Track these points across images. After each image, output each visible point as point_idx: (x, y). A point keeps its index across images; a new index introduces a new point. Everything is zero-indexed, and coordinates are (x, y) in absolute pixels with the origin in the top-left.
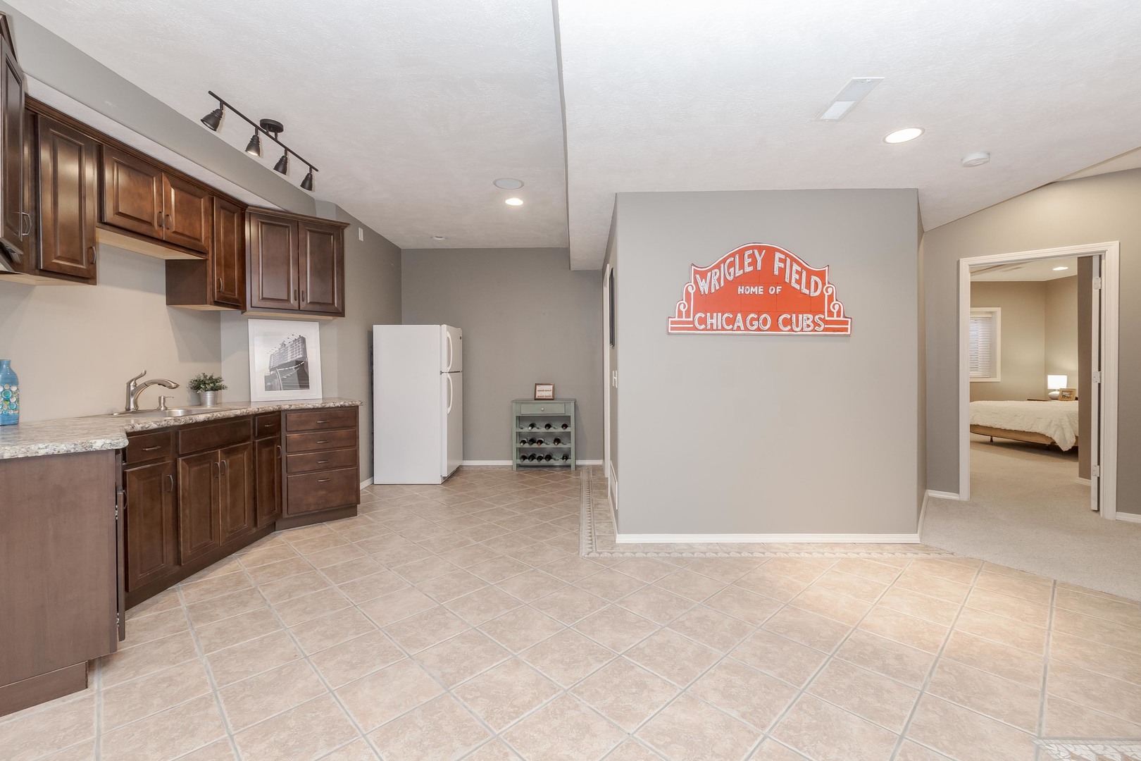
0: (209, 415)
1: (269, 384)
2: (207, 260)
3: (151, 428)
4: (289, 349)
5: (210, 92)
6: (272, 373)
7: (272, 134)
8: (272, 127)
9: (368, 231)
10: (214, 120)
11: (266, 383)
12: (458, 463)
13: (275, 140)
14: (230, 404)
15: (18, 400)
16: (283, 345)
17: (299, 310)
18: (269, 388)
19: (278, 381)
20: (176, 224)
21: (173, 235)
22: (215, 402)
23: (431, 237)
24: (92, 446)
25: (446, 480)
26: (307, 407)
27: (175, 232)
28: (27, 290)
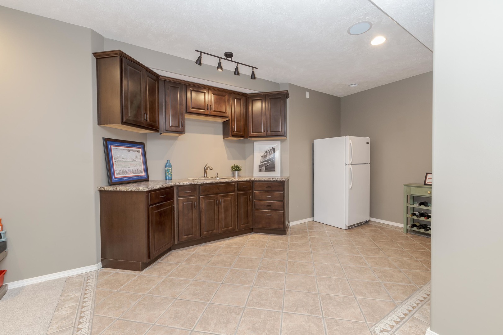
0: (213, 181)
1: (260, 169)
2: (229, 120)
3: (187, 184)
4: (268, 153)
5: (196, 50)
6: (261, 164)
7: (230, 59)
8: (229, 55)
9: (310, 91)
10: (199, 62)
11: (259, 169)
12: (368, 218)
13: (231, 61)
14: (244, 176)
15: (171, 172)
16: (266, 152)
17: (267, 136)
18: (260, 171)
19: (263, 168)
20: (214, 108)
21: (214, 112)
22: (239, 176)
23: (349, 86)
24: (139, 189)
25: (351, 228)
26: (261, 180)
27: (214, 111)
28: (176, 138)
